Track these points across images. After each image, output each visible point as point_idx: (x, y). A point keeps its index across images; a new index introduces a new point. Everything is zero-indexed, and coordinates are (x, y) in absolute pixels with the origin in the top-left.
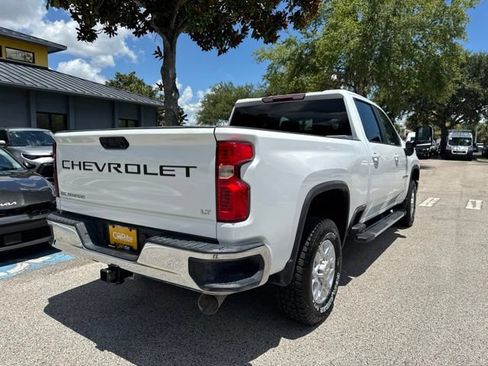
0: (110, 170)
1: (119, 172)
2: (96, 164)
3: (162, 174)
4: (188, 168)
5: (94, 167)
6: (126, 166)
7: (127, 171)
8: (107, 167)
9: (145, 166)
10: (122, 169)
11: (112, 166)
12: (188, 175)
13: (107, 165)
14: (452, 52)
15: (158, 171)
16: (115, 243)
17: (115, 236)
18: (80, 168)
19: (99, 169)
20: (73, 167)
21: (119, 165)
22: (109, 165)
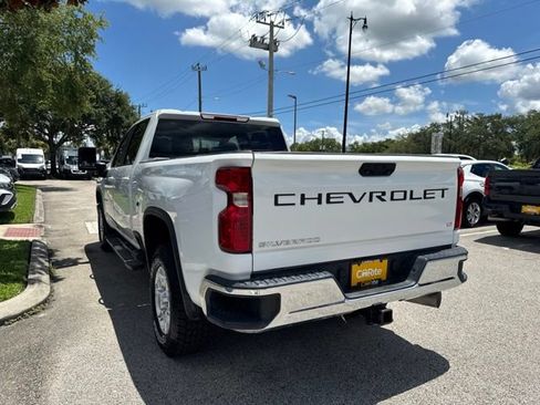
0: (371, 200)
1: (383, 200)
2: (351, 195)
3: (425, 198)
4: (443, 191)
5: (347, 199)
6: (392, 193)
7: (392, 199)
8: (367, 197)
9: (412, 192)
10: (387, 197)
11: (374, 195)
12: (443, 196)
13: (368, 195)
15: (422, 196)
16: (359, 284)
17: (360, 274)
18: (320, 202)
19: (355, 201)
20: (302, 203)
21: (384, 193)
22: (371, 194)
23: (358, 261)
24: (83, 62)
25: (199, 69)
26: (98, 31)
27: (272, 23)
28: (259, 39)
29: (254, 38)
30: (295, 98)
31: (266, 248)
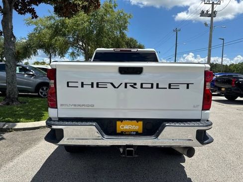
0: (126, 87)
1: (135, 88)
2: (112, 84)
3: (170, 88)
4: (188, 85)
5: (109, 86)
7: (142, 87)
8: (123, 85)
9: (158, 84)
11: (128, 85)
12: (188, 88)
14: (123, 36)
15: (168, 87)
16: (122, 132)
17: (122, 127)
18: (92, 87)
19: (115, 87)
20: (82, 86)
21: (135, 84)
22: (126, 84)
23: (121, 120)
24: (123, 33)
25: (176, 31)
26: (128, 20)
27: (213, 2)
28: (205, 12)
29: (203, 12)
30: (223, 39)
31: (63, 107)
